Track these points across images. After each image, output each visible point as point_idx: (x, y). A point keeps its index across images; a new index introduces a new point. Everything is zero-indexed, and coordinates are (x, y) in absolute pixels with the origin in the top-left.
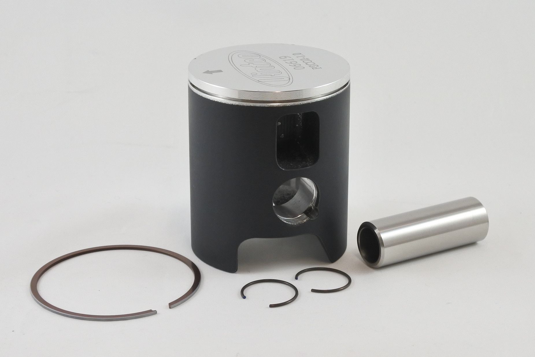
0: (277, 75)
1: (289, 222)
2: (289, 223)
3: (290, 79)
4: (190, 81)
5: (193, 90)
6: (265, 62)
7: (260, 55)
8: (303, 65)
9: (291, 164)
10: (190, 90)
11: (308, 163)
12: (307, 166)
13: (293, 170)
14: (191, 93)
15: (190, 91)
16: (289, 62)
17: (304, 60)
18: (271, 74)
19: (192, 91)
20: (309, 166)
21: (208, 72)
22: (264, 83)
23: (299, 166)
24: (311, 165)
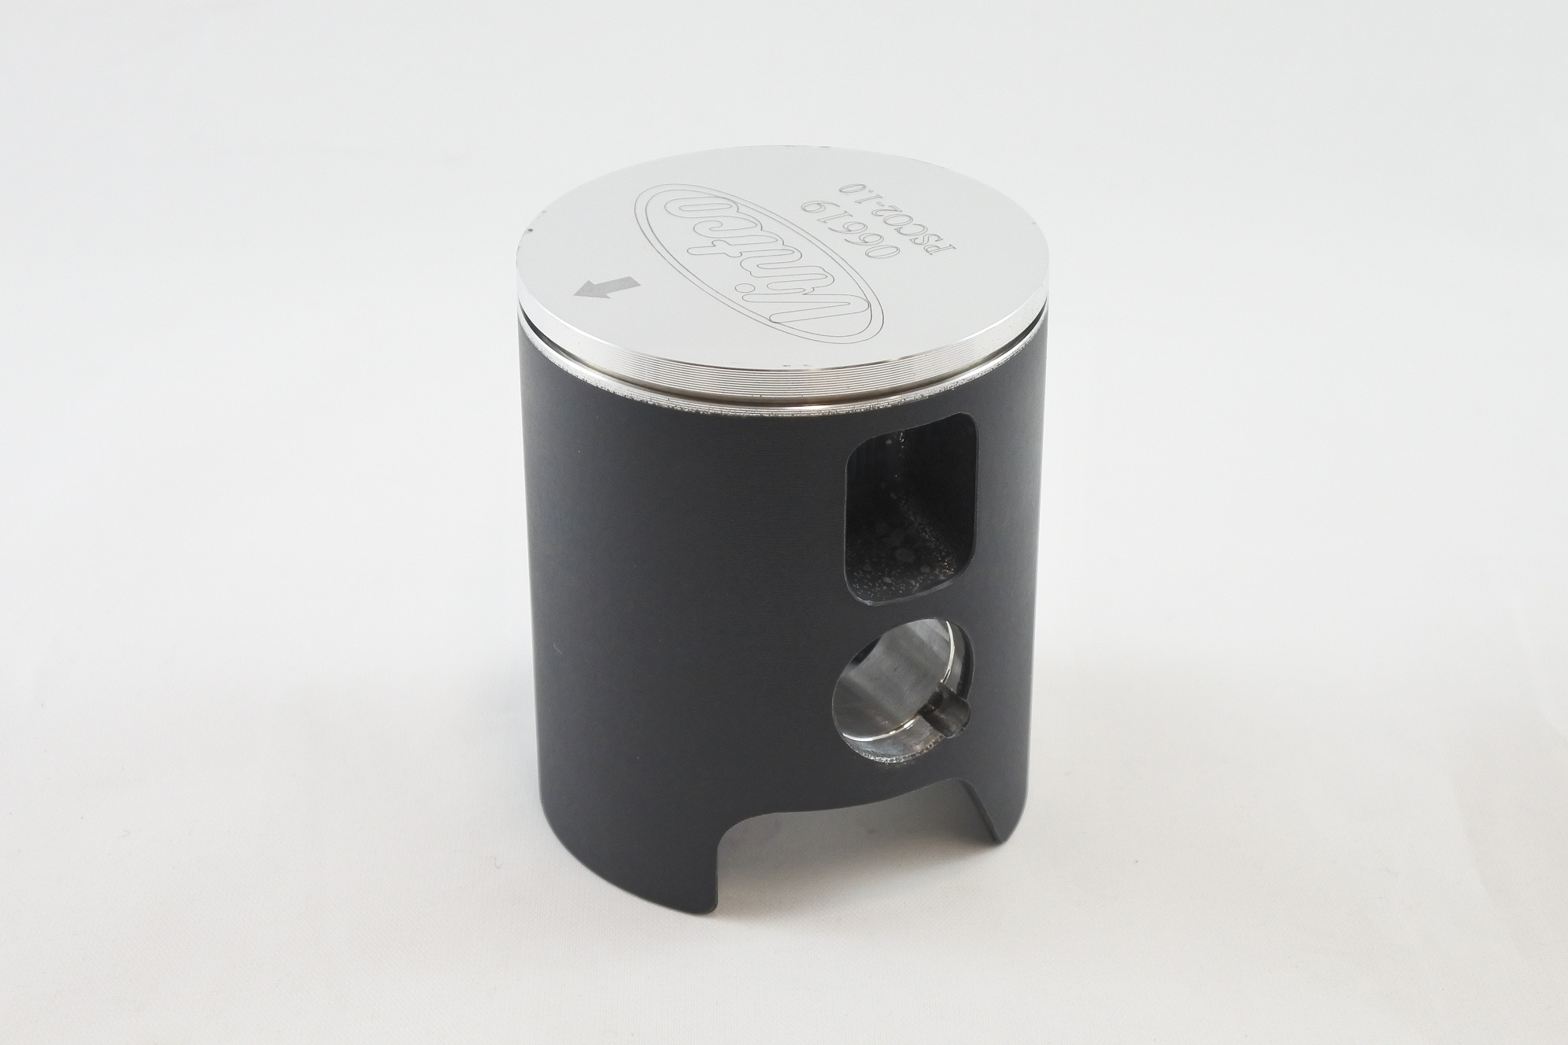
1: (883, 756)
2: (884, 760)
3: (870, 305)
5: (546, 354)
6: (762, 233)
7: (735, 203)
8: (892, 237)
9: (888, 580)
11: (937, 572)
12: (938, 581)
13: (898, 600)
16: (837, 224)
17: (886, 214)
18: (801, 285)
19: (546, 359)
20: (943, 581)
21: (589, 290)
22: (790, 331)
23: (913, 582)
24: (951, 576)
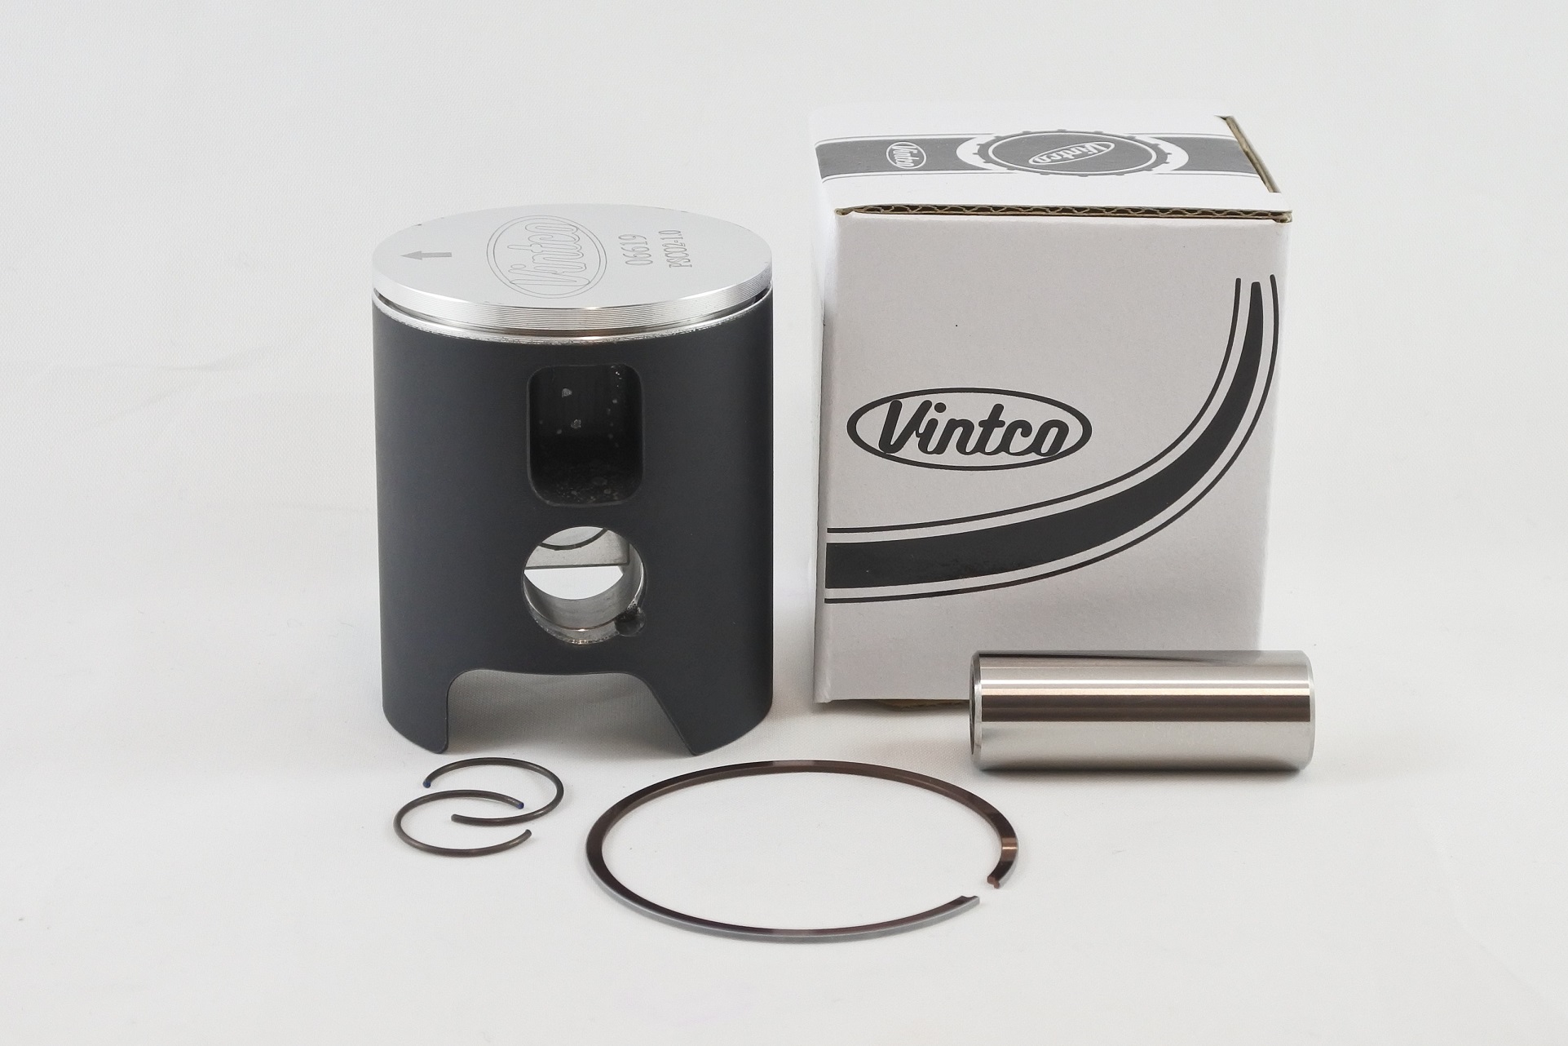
0: (569, 274)
4: (376, 291)
5: (386, 311)
6: (573, 245)
7: (577, 229)
9: (575, 493)
10: (377, 311)
11: (615, 494)
12: (612, 499)
13: (573, 505)
14: (380, 318)
15: (377, 313)
17: (672, 246)
18: (555, 269)
21: (416, 255)
22: (516, 288)
